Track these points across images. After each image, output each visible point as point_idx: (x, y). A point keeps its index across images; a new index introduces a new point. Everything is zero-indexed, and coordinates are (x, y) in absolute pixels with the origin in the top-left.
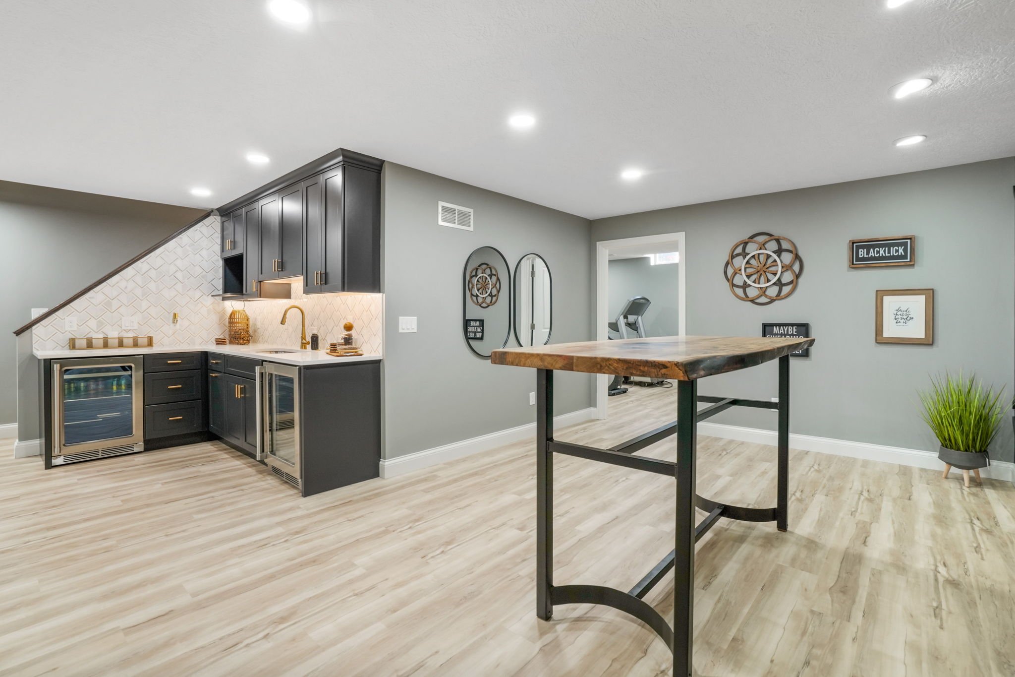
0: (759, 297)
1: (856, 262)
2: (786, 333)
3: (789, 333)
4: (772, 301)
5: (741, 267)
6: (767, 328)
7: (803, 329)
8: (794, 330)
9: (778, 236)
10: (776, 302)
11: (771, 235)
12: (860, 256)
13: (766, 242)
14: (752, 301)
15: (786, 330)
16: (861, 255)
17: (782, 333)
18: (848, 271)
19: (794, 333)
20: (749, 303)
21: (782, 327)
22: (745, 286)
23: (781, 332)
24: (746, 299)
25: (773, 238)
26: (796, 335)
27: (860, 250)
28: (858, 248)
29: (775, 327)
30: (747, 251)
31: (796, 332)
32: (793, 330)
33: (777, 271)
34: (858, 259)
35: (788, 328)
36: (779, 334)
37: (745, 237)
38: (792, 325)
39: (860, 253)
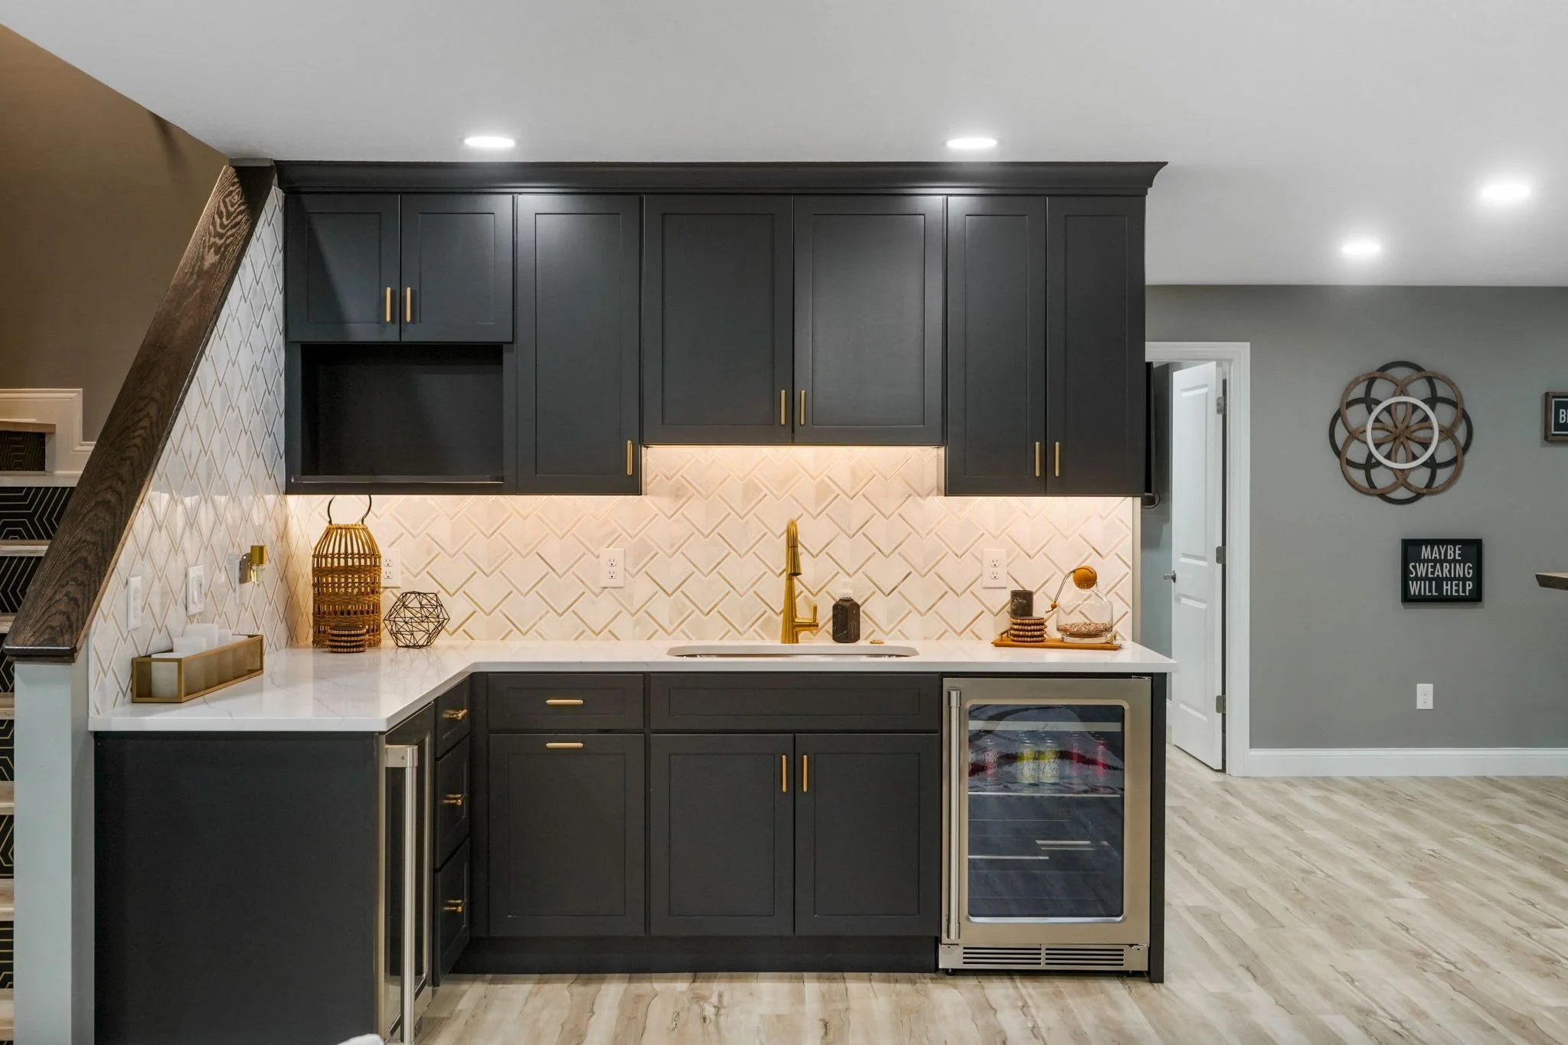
0: (1395, 487)
1: (1555, 431)
2: (1443, 558)
3: (1449, 558)
4: (1419, 496)
5: (1365, 425)
6: (1411, 549)
7: (1473, 550)
8: (1457, 552)
9: (1435, 373)
10: (1425, 499)
11: (1418, 369)
12: (1561, 421)
13: (1413, 381)
14: (1383, 496)
15: (1443, 552)
16: (1563, 419)
17: (1436, 557)
18: (1542, 446)
19: (1457, 558)
20: (1377, 499)
21: (1436, 548)
22: (1370, 464)
23: (1434, 555)
24: (1372, 491)
25: (1423, 374)
26: (1459, 562)
27: (1561, 410)
28: (1559, 406)
29: (1424, 548)
30: (1374, 394)
31: (1459, 555)
32: (1454, 552)
33: (1431, 439)
34: (1558, 426)
35: (1447, 549)
36: (1431, 561)
37: (1373, 364)
38: (1454, 542)
39: (1561, 416)
